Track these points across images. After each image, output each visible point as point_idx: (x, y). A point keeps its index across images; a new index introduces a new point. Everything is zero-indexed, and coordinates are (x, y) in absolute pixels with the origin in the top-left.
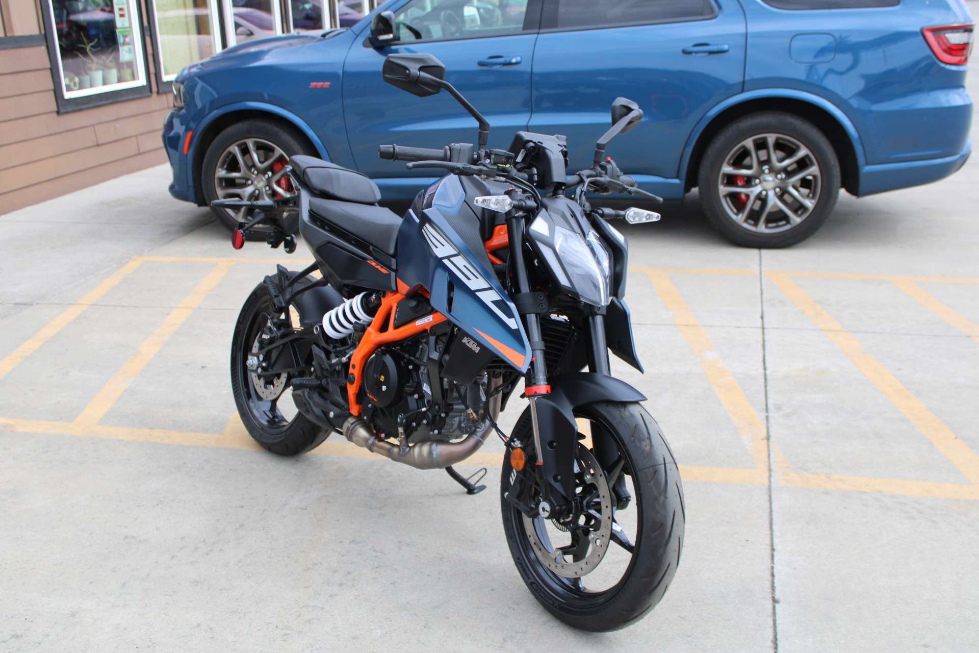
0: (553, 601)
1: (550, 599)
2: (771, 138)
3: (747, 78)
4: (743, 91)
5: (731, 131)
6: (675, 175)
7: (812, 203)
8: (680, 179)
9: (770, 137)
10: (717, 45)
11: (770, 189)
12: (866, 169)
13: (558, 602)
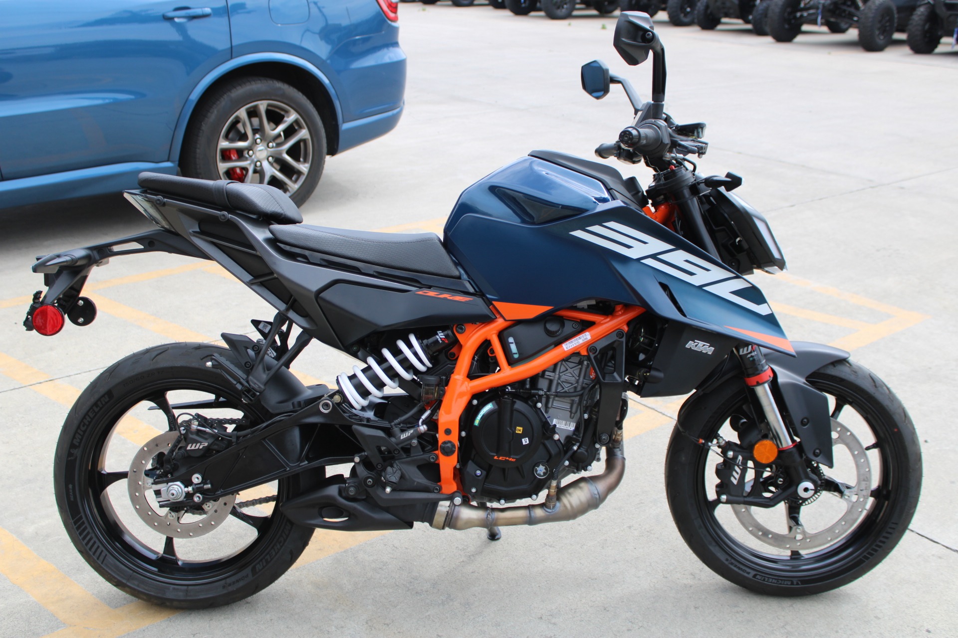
0: (790, 580)
1: (784, 580)
2: (263, 106)
3: (234, 44)
4: (232, 58)
5: (224, 102)
6: (166, 158)
7: (305, 167)
8: (172, 162)
9: (262, 104)
10: (201, 8)
11: (264, 159)
12: (345, 126)
13: (796, 579)
